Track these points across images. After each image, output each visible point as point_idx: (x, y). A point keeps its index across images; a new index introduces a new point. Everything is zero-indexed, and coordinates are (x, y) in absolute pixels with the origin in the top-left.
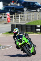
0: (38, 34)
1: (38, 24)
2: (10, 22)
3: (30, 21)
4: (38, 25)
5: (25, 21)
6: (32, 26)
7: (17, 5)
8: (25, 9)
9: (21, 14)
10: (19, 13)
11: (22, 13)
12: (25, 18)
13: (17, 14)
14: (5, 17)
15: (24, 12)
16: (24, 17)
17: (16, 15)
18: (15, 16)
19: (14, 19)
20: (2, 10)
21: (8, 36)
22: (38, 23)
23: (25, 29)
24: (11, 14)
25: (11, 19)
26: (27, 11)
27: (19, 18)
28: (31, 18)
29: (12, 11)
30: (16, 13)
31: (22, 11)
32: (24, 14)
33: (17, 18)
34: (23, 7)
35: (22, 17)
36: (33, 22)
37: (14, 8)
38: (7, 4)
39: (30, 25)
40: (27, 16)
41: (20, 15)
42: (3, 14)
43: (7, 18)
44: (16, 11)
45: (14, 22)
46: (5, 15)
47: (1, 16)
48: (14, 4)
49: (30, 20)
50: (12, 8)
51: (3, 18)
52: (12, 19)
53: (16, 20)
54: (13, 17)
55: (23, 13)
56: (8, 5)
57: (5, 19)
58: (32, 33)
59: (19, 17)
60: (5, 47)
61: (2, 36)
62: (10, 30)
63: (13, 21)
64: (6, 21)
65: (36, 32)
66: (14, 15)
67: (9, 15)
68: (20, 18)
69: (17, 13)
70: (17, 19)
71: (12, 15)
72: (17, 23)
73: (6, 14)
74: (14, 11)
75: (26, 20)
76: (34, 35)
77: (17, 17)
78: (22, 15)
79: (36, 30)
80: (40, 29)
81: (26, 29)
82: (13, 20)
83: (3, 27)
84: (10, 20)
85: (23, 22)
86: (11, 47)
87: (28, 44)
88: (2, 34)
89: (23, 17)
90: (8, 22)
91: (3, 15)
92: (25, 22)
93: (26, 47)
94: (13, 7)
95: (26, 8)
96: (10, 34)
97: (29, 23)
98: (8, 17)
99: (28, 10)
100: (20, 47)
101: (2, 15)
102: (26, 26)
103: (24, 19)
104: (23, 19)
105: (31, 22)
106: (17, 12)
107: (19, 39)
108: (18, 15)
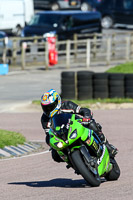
3: (123, 62)
7: (80, 9)
8: (106, 23)
9: (92, 38)
10: (86, 35)
11: (97, 34)
12: (105, 51)
13: (79, 38)
14: (42, 47)
15: (104, 31)
16: (101, 49)
17: (76, 41)
18: (72, 46)
19: (72, 54)
20: (32, 26)
23: (106, 87)
24: (60, 39)
25: (60, 55)
26: (111, 28)
27: (85, 53)
28: (125, 51)
29: (64, 28)
30: (76, 36)
31: (97, 29)
32: (104, 40)
33: (80, 50)
34: (99, 15)
35: (95, 49)
37: (71, 19)
38: (46, 6)
39: (122, 75)
40: (113, 45)
41: (88, 41)
42: (36, 37)
43: (47, 53)
44: (75, 28)
45: (70, 64)
46: (39, 41)
47: (30, 43)
48: (70, 4)
49: (122, 58)
50: (65, 19)
51: (34, 51)
52: (65, 54)
53: (75, 58)
54: (68, 46)
55: (100, 35)
56: (50, 9)
57: (41, 53)
59: (85, 47)
60: (41, 146)
63: (68, 61)
64: (44, 61)
66: (68, 43)
67: (53, 40)
68: (91, 52)
69: (80, 36)
70: (79, 56)
71: (63, 42)
73: (45, 40)
74: (69, 28)
75: (108, 58)
77: (79, 47)
78: (95, 40)
81: (109, 86)
82: (68, 56)
84: (57, 59)
87: (89, 143)
89: (98, 47)
90: (51, 64)
91: (36, 42)
92: (107, 65)
93: (82, 156)
94: (68, 16)
95: (109, 19)
97: (119, 69)
98: (49, 47)
99: (117, 25)
100: (60, 153)
101: (32, 41)
102: (109, 77)
103: (104, 54)
104: (98, 55)
106: (78, 32)
107: (58, 129)
108: (84, 41)
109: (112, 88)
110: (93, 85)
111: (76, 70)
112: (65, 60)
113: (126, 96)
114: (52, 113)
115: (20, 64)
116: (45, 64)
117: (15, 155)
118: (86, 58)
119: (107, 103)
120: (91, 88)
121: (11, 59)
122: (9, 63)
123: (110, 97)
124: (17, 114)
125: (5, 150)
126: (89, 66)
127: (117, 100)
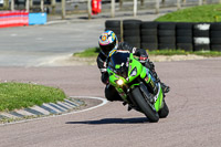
0: (201, 54)
1: (201, 20)
2: (99, 15)
3: (174, 9)
4: (203, 23)
5: (154, 11)
6: (178, 27)
22: (203, 16)
23: (156, 37)
25: (103, 3)
36: (185, 12)
39: (173, 23)
43: (90, 0)
45: (115, 12)
49: (172, 5)
52: (110, 2)
53: (121, 5)
58: (179, 51)
60: (84, 103)
63: (113, 9)
64: (87, 9)
65: (196, 48)
70: (125, 3)
72: (125, 15)
75: (158, 6)
80: (210, 37)
81: (159, 36)
83: (77, 30)
84: (100, 7)
85: (148, 13)
87: (147, 81)
88: (71, 55)
90: (94, 12)
92: (156, 13)
97: (170, 17)
100: (119, 90)
102: (159, 26)
110: (141, 35)
111: (122, 19)
112: (110, 8)
113: (177, 48)
114: (111, 53)
115: (60, 13)
116: (87, 12)
117: (55, 113)
118: (133, 6)
119: (157, 55)
120: (138, 38)
121: (50, 7)
122: (48, 12)
123: (159, 48)
124: (56, 68)
125: (44, 107)
126: (136, 14)
127: (167, 51)
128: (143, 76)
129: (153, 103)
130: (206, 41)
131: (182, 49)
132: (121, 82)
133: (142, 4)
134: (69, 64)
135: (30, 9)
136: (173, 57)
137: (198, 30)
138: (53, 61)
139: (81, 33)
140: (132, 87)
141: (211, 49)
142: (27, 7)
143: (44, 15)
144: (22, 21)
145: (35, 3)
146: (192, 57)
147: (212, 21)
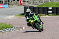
1: (49, 6)
2: (22, 5)
4: (50, 7)
5: (37, 4)
6: (43, 8)
12: (37, 0)
19: (27, 1)
21: (21, 18)
22: (50, 5)
27: (31, 1)
36: (45, 4)
39: (42, 7)
43: (20, 1)
52: (25, 2)
53: (28, 2)
60: (18, 28)
61: (16, 18)
62: (23, 12)
65: (48, 14)
70: (29, 2)
72: (29, 5)
75: (38, 3)
76: (46, 17)
79: (47, 12)
80: (52, 11)
81: (38, 11)
86: (24, 28)
88: (15, 16)
90: (21, 4)
96: (23, 16)
97: (41, 6)
102: (38, 8)
105: (43, 5)
109: (39, 11)
112: (25, 3)
113: (43, 14)
115: (12, 4)
116: (19, 4)
117: (11, 31)
118: (31, 3)
121: (9, 3)
122: (9, 4)
124: (11, 19)
125: (8, 30)
126: (32, 5)
127: (40, 15)
128: (37, 20)
129: (40, 27)
130: (51, 12)
131: (44, 14)
132: (32, 21)
133: (34, 2)
134: (14, 18)
135: (4, 3)
136: (42, 16)
137: (49, 9)
138: (10, 17)
139: (17, 10)
140: (35, 23)
141: (52, 14)
142: (3, 3)
143: (8, 5)
144: (2, 7)
145: (5, 2)
146: (47, 16)
147: (53, 7)
